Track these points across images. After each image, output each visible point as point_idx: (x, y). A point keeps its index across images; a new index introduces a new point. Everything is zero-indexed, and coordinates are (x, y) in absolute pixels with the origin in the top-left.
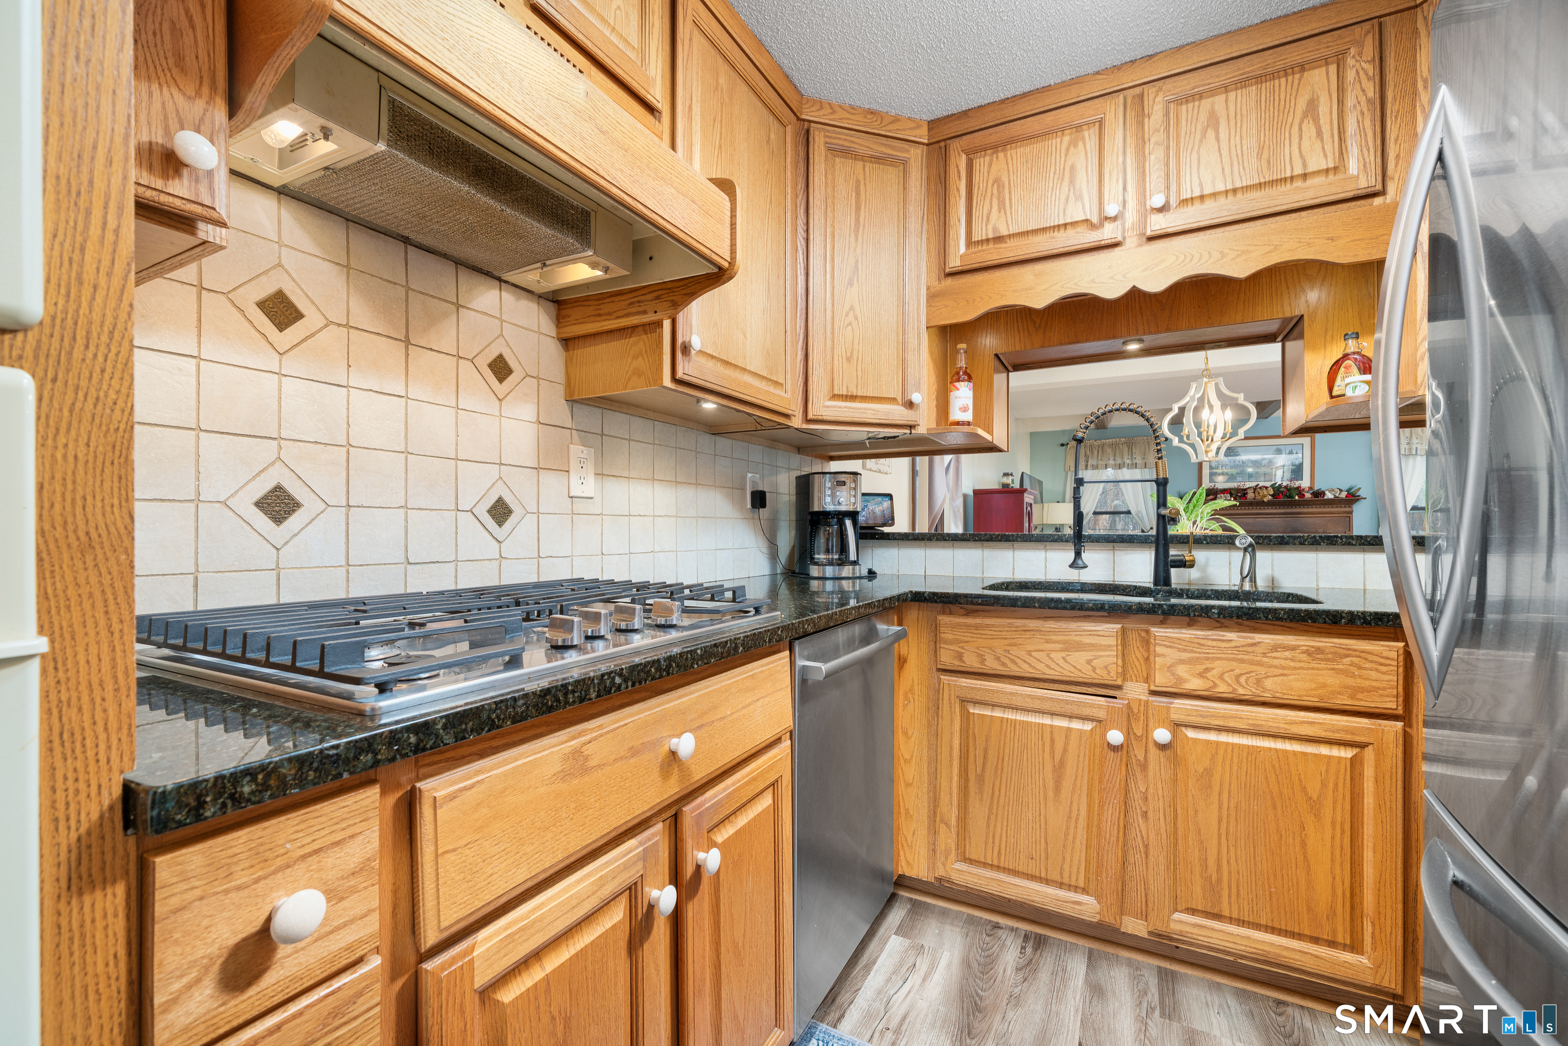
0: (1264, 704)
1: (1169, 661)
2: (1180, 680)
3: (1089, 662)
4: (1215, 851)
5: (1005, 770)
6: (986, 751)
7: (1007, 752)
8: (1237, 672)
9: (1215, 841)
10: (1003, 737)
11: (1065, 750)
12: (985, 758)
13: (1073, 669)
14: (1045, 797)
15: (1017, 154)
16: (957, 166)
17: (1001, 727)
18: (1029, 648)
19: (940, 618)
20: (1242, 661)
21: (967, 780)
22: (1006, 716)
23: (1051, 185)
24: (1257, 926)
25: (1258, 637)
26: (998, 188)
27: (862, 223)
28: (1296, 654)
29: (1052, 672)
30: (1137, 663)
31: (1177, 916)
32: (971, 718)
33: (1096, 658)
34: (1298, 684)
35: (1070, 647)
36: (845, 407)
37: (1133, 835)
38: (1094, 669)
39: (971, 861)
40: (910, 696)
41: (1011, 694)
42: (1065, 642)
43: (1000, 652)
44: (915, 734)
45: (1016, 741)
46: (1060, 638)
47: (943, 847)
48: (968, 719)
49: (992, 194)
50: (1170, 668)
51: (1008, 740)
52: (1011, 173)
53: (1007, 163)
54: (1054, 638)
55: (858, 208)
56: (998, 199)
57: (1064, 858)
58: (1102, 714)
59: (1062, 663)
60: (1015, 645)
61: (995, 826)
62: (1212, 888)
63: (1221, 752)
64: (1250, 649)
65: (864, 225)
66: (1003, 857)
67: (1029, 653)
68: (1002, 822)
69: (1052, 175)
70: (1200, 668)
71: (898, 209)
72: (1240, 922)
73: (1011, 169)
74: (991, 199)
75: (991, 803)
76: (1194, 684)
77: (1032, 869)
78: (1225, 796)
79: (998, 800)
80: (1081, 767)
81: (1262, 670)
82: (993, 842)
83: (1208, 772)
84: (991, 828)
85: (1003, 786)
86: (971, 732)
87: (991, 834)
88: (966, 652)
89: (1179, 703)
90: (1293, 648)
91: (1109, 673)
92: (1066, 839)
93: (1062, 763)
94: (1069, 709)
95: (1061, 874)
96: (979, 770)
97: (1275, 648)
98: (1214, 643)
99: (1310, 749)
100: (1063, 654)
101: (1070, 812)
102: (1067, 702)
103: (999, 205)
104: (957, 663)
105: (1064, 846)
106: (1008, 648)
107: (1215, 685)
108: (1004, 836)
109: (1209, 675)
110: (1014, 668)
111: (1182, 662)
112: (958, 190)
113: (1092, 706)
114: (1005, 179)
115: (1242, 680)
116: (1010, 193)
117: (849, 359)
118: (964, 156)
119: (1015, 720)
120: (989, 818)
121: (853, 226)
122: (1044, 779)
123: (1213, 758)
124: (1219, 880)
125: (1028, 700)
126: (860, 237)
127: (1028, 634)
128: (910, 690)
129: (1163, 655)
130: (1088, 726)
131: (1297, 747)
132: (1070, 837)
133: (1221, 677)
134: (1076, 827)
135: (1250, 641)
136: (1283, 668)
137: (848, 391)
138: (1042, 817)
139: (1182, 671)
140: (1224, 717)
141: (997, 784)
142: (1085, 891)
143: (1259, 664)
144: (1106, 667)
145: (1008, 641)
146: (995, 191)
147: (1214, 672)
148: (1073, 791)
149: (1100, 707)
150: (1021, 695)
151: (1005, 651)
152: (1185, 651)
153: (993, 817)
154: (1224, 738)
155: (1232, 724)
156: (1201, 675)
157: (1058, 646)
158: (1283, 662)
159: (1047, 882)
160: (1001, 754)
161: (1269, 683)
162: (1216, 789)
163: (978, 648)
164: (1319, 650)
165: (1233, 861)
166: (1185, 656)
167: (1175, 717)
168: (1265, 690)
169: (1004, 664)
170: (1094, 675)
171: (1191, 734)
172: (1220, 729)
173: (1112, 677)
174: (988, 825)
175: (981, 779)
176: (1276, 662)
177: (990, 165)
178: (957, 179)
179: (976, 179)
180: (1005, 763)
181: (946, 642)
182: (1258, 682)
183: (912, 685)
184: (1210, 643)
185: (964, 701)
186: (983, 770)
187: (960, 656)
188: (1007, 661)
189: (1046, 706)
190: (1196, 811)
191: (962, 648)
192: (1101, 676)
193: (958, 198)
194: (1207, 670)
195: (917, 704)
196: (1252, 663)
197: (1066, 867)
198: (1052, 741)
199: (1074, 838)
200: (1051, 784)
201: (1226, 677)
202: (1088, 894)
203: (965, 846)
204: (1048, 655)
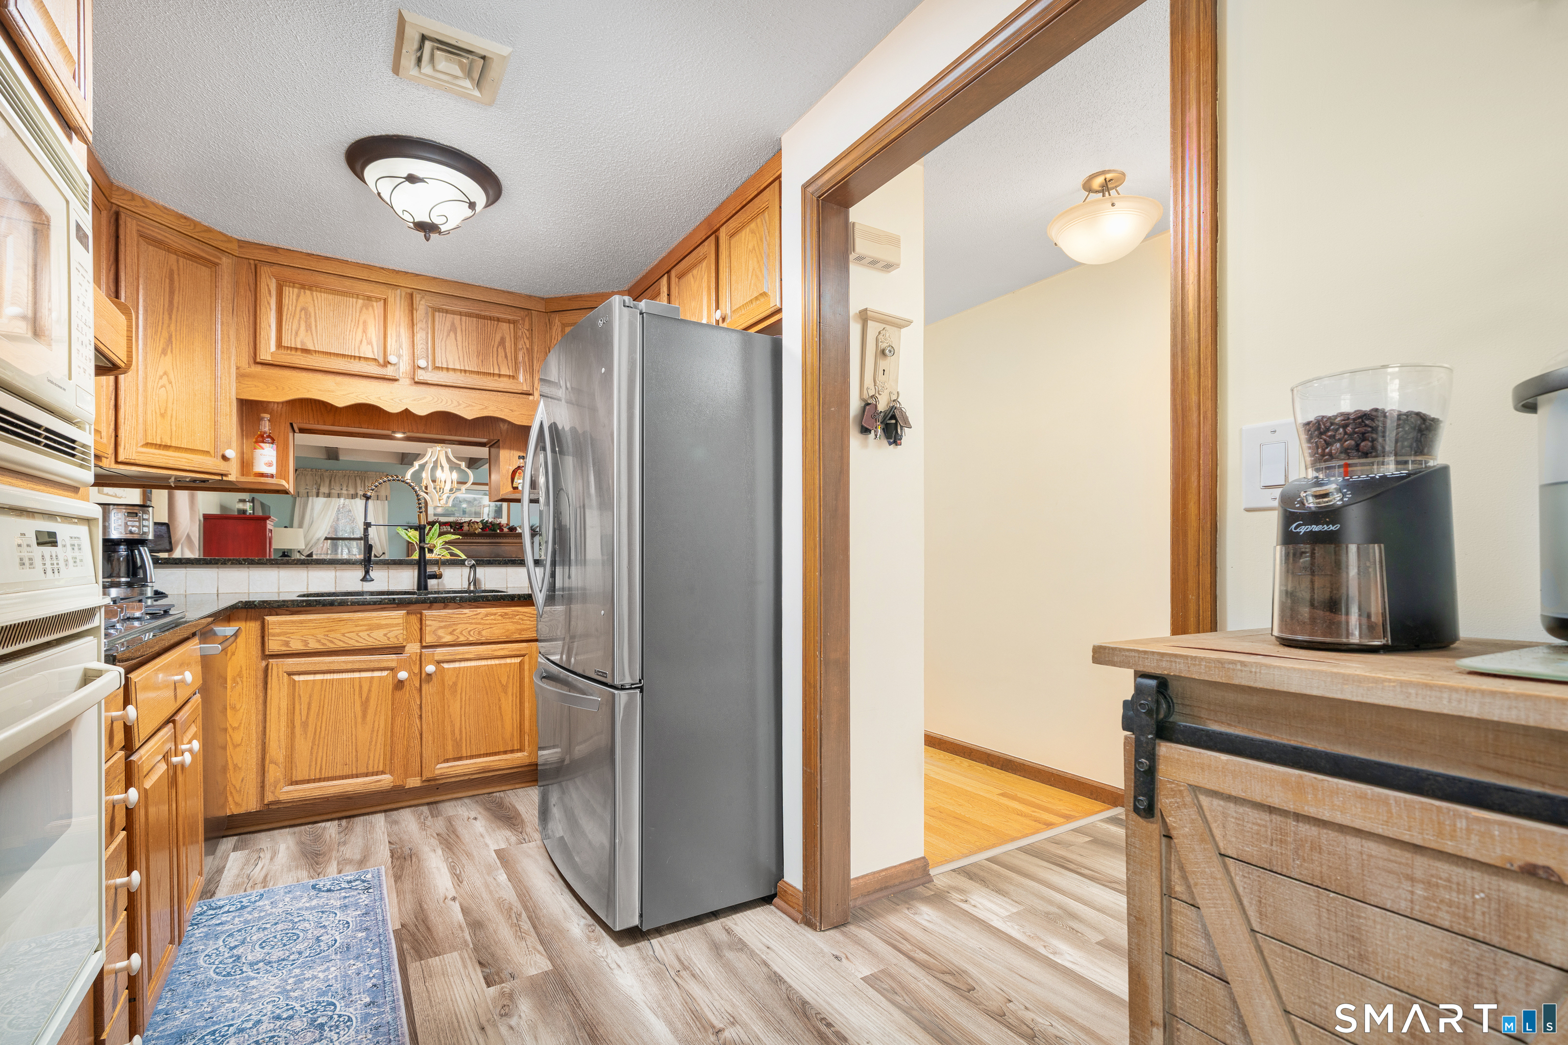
0: (482, 644)
1: (433, 628)
2: (440, 637)
3: (385, 635)
4: (459, 724)
5: (325, 713)
6: (309, 704)
7: (326, 701)
8: (469, 629)
9: (459, 719)
10: (323, 692)
11: (370, 691)
12: (309, 709)
13: (374, 641)
14: (356, 723)
15: (321, 299)
16: (268, 285)
17: (322, 686)
18: (343, 631)
19: (267, 618)
20: (471, 623)
21: (293, 727)
22: (325, 678)
23: (349, 328)
24: (479, 756)
25: (479, 610)
26: (306, 314)
27: (175, 305)
28: (497, 617)
29: (361, 645)
30: (415, 632)
31: (439, 766)
32: (297, 684)
33: (390, 631)
34: (497, 631)
35: (372, 628)
36: (160, 455)
37: (413, 730)
38: (389, 639)
39: (297, 783)
40: (238, 679)
41: (330, 663)
42: (369, 625)
43: (320, 636)
44: (243, 707)
45: (334, 692)
46: (366, 622)
47: (272, 780)
48: (294, 686)
49: (300, 318)
50: (434, 632)
51: (327, 694)
52: (317, 308)
53: (313, 300)
54: (361, 623)
55: (172, 293)
56: (306, 322)
57: (369, 757)
58: (393, 664)
59: (367, 638)
60: (333, 631)
61: (317, 753)
62: (457, 744)
63: (461, 672)
64: (475, 617)
65: (178, 308)
66: (323, 771)
67: (343, 635)
68: (323, 748)
69: (349, 321)
70: (450, 630)
71: (211, 302)
72: (472, 757)
73: (316, 305)
74: (299, 321)
75: (314, 738)
76: (448, 639)
77: (347, 771)
78: (464, 694)
79: (320, 735)
80: (380, 698)
81: (481, 627)
82: (316, 764)
83: (455, 684)
84: (314, 755)
85: (324, 724)
86: (297, 694)
87: (314, 759)
88: (292, 640)
89: (439, 650)
90: (495, 614)
91: (398, 639)
92: (370, 744)
93: (368, 699)
94: (372, 665)
95: (367, 767)
96: (304, 718)
97: (487, 615)
98: (458, 616)
99: (503, 661)
100: (368, 632)
101: (373, 728)
102: (371, 661)
103: (306, 327)
104: (284, 648)
105: (369, 750)
106: (327, 633)
107: (458, 637)
108: (325, 756)
109: (455, 633)
110: (332, 646)
111: (441, 628)
112: (269, 303)
113: (387, 661)
114: (311, 309)
115: (472, 633)
116: (316, 321)
117: (163, 415)
118: (274, 280)
119: (333, 679)
120: (312, 748)
121: (166, 306)
122: (354, 712)
123: (457, 676)
124: (461, 739)
125: (342, 664)
126: (174, 317)
127: (342, 623)
128: (238, 675)
129: (430, 625)
130: (385, 673)
131: (497, 662)
132: (374, 743)
133: (461, 633)
134: (377, 736)
135: (475, 613)
136: (491, 624)
137: (162, 441)
138: (353, 736)
139: (441, 633)
140: (463, 653)
141: (319, 724)
142: (383, 773)
143: (479, 624)
144: (396, 637)
145: (327, 629)
146: (303, 316)
147: (458, 631)
148: (375, 714)
149: (393, 660)
150: (337, 662)
151: (325, 635)
152: (442, 621)
153: (315, 747)
154: (463, 664)
155: (467, 656)
156: (451, 633)
157: (364, 628)
158: (490, 621)
159: (357, 776)
160: (322, 703)
161: (484, 633)
162: (459, 692)
163: (302, 636)
164: (506, 614)
165: (467, 727)
166: (443, 624)
167: (436, 658)
168: (482, 636)
169: (324, 644)
170: (389, 642)
171: (446, 666)
172: (461, 660)
173: (401, 641)
174: (312, 753)
175: (305, 725)
176: (487, 622)
177: (298, 296)
178: (267, 295)
179: (286, 301)
180: (325, 709)
181: (274, 635)
182: (479, 633)
183: (241, 671)
184: (455, 616)
185: (290, 674)
186: (307, 717)
187: (287, 644)
188: (326, 642)
189: (356, 666)
190: (449, 706)
191: (289, 637)
192: (393, 641)
193: (268, 310)
194: (454, 630)
195: (245, 684)
196: (476, 624)
197: (371, 762)
198: (361, 687)
199: (376, 743)
200: (359, 714)
201: (464, 633)
202: (385, 773)
203: (292, 774)
204: (357, 634)
